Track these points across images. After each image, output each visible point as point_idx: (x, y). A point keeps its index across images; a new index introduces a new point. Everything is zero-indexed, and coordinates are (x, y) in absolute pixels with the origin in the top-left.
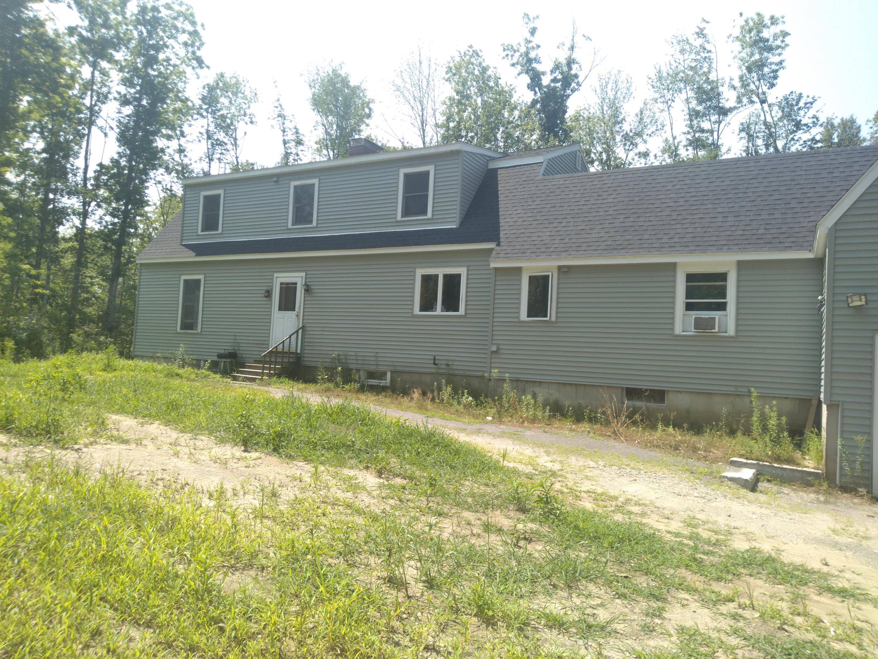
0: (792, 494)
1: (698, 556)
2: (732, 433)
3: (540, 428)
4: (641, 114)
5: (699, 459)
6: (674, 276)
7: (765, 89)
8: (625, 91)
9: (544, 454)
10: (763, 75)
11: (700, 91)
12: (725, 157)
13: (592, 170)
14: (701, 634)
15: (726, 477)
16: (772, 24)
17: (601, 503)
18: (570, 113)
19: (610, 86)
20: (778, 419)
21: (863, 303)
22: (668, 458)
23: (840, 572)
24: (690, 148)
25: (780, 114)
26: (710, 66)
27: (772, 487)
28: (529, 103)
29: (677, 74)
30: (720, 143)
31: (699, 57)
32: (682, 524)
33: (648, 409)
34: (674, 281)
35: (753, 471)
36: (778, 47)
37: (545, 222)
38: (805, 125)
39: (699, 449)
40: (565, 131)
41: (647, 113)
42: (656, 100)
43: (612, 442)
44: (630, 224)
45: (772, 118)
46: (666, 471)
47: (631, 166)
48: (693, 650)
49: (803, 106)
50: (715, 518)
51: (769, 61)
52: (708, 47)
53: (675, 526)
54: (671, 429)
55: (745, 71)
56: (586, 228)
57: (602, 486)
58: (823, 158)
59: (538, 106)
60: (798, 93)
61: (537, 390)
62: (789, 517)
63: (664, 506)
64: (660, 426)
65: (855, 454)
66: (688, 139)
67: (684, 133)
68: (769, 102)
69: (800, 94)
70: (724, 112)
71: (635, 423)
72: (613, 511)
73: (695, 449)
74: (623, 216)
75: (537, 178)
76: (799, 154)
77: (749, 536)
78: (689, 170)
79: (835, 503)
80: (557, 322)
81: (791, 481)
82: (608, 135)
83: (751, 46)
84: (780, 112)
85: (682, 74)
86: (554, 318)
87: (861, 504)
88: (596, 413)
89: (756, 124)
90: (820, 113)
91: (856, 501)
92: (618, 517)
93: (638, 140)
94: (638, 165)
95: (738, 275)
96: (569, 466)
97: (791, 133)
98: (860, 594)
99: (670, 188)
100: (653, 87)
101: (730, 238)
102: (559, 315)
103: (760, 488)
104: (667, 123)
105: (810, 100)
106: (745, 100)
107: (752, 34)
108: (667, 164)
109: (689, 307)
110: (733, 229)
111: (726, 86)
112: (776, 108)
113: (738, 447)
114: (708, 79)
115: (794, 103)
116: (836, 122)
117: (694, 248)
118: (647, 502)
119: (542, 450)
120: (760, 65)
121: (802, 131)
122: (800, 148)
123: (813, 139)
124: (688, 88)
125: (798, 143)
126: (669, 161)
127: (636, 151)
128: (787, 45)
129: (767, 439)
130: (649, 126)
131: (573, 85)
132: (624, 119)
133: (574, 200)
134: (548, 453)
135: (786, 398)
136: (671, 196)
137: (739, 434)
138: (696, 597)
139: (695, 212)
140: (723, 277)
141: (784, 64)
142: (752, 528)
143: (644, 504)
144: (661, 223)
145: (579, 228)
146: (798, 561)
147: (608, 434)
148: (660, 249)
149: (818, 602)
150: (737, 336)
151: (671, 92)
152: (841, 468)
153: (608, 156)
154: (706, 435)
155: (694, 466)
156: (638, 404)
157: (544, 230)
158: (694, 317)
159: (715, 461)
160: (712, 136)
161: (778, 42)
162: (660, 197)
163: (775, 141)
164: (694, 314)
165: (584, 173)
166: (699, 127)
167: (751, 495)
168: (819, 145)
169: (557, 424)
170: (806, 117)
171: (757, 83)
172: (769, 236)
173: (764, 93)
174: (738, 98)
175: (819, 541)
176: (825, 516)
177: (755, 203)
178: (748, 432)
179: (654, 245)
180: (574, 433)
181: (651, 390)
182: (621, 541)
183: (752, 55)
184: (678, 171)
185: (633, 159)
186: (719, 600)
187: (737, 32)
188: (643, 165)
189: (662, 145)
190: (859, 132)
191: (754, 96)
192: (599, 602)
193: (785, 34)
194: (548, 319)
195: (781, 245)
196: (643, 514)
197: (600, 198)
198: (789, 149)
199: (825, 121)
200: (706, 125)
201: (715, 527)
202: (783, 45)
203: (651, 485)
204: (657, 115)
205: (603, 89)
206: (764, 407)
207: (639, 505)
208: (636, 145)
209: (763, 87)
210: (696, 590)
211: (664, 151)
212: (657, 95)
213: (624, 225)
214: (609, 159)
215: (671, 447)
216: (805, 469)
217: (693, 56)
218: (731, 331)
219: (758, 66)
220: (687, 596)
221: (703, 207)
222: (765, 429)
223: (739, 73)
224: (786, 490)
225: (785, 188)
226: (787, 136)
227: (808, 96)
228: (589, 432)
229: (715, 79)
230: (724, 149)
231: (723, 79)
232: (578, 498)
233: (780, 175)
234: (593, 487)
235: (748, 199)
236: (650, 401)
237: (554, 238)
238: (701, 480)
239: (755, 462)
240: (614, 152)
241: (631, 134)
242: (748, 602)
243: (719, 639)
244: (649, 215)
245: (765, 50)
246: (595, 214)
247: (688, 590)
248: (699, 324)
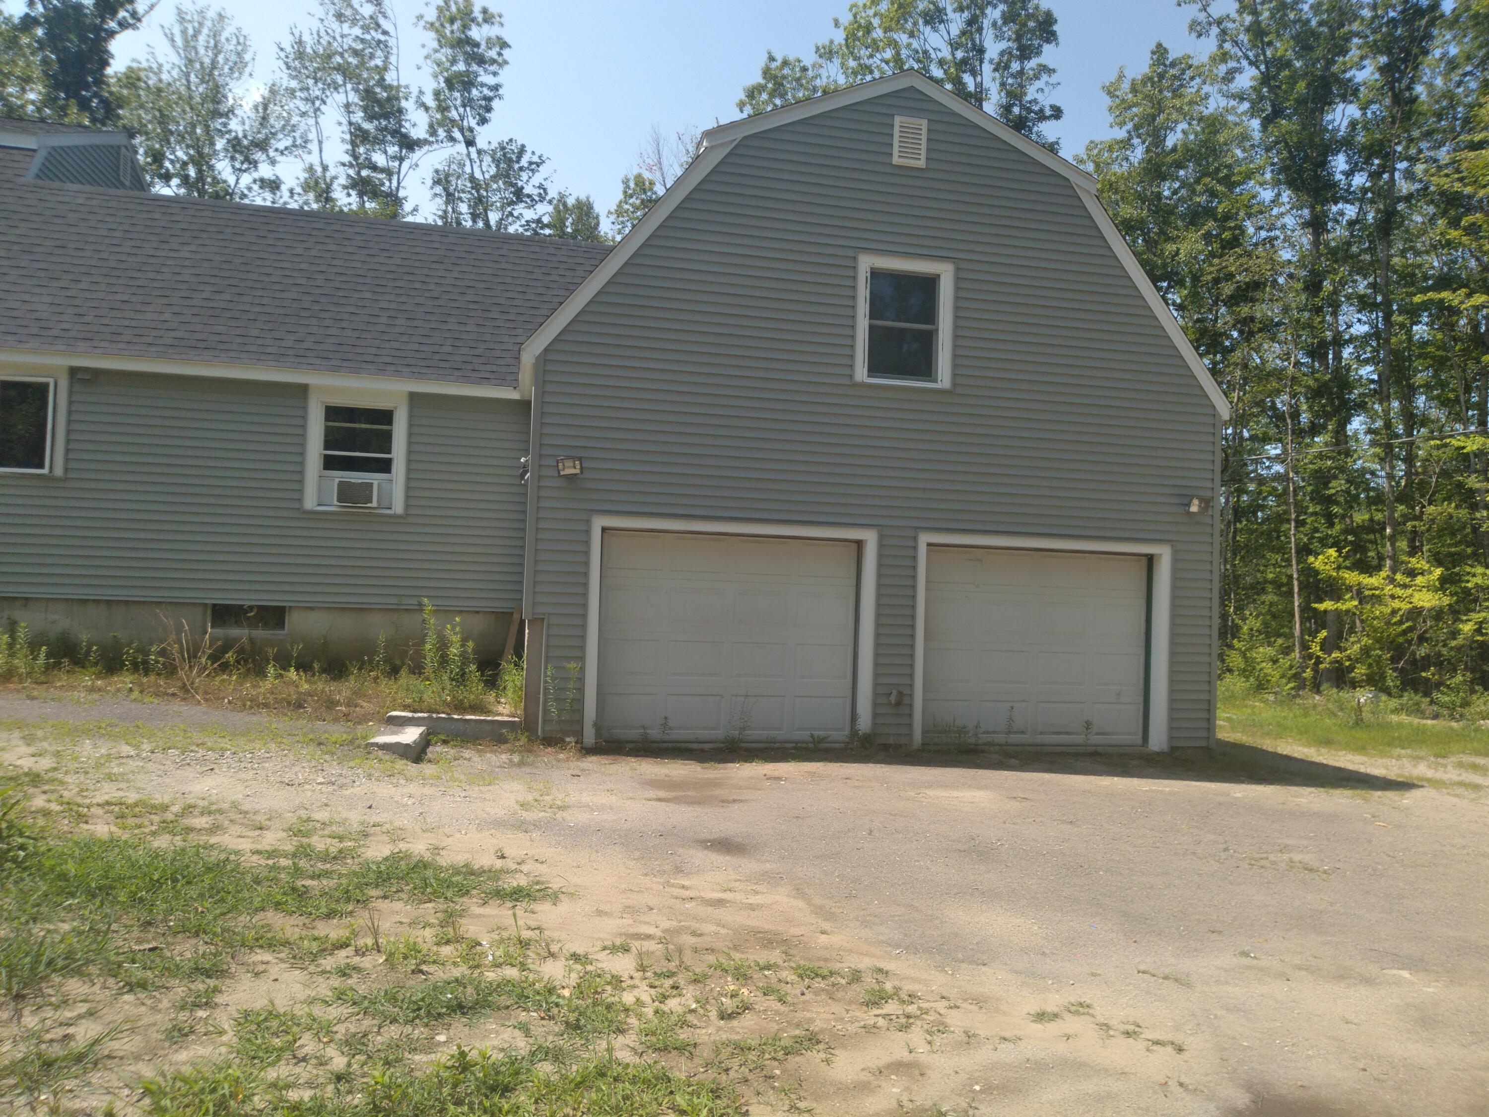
0: (476, 759)
1: (299, 883)
2: (394, 671)
3: (18, 691)
4: (265, 108)
5: (336, 720)
6: (305, 408)
7: (473, 123)
8: (234, 58)
9: (21, 743)
10: (471, 100)
11: (368, 95)
12: (410, 219)
13: (162, 190)
14: (277, 1016)
15: (376, 745)
16: (486, 21)
17: (131, 821)
18: (116, 67)
19: (202, 39)
20: (463, 646)
21: (578, 471)
22: (280, 723)
23: (519, 864)
24: (353, 193)
25: (493, 171)
26: (387, 57)
27: (448, 751)
28: (16, 21)
29: (330, 57)
30: (401, 194)
31: (368, 37)
32: (284, 834)
33: (251, 640)
34: (304, 417)
35: (421, 729)
36: (493, 61)
37: (42, 274)
38: (529, 196)
39: (338, 703)
40: (105, 102)
41: (275, 109)
42: (292, 92)
43: (177, 706)
44: (224, 305)
45: (483, 173)
46: (273, 746)
47: (246, 201)
48: (259, 1046)
49: (526, 165)
50: (345, 814)
51: (479, 79)
52: (385, 24)
53: (271, 839)
54: (292, 674)
55: (443, 85)
56: (134, 299)
57: (138, 790)
58: (538, 249)
59: (40, 32)
60: (519, 143)
61: (18, 614)
62: (464, 794)
63: (257, 807)
64: (271, 670)
65: (565, 689)
66: (349, 176)
67: (344, 165)
68: (479, 146)
69: (523, 146)
70: (409, 144)
71: (225, 667)
72: (154, 834)
73: (331, 704)
74: (209, 288)
75: (22, 180)
76: (517, 237)
77: (395, 835)
78: (334, 227)
79: (532, 764)
80: (66, 479)
81: (477, 739)
82: (199, 131)
83: (452, 47)
84: (493, 166)
85: (338, 59)
86: (59, 471)
87: (568, 760)
88: (147, 653)
89: (458, 178)
90: (548, 182)
91: (561, 756)
92: (162, 842)
93: (259, 156)
94: (259, 202)
95: (411, 416)
96: (76, 759)
97: (509, 204)
98: (538, 891)
99: (299, 251)
100: (288, 68)
101: (399, 353)
102: (71, 465)
103: (429, 755)
104: (312, 136)
105: (535, 159)
106: (441, 133)
107: (455, 27)
108: (312, 211)
109: (330, 463)
110: (404, 339)
111: (412, 100)
112: (487, 159)
113: (402, 694)
114: (383, 79)
115: (514, 157)
116: (571, 201)
117: (339, 363)
118: (225, 806)
119: (17, 734)
120: (465, 82)
121: (522, 205)
122: (521, 230)
123: (539, 221)
124: (349, 86)
125: (518, 223)
126: (315, 206)
127: (256, 175)
128: (506, 62)
129: (445, 677)
130: (280, 136)
131: (122, 14)
132: (231, 111)
133: (108, 241)
134: (29, 740)
135: (478, 612)
136: (302, 266)
137: (403, 672)
138: (282, 955)
139: (342, 301)
140: (386, 416)
141: (501, 92)
142: (404, 821)
143: (221, 812)
144: (282, 311)
145: (119, 297)
146: (460, 859)
147: (171, 691)
148: (280, 358)
149: (480, 916)
150: (407, 515)
151: (320, 85)
152: (546, 711)
153: (200, 171)
154: (352, 677)
155: (325, 732)
156: (234, 632)
157: (37, 290)
158: (337, 480)
159: (363, 719)
160: (390, 180)
161: (493, 54)
162: (283, 265)
163: (486, 211)
164: (339, 476)
165: (136, 193)
166: (368, 159)
167: (412, 768)
168: (547, 232)
169: (62, 679)
170: (530, 184)
171: (461, 110)
172: (459, 358)
173: (471, 130)
174: (431, 126)
175: (499, 824)
176: (516, 786)
177: (439, 302)
178: (417, 669)
179: (269, 350)
180: (96, 696)
181: (260, 608)
182: (155, 886)
183: (454, 62)
184: (316, 225)
185: (250, 189)
186: (324, 950)
187: (431, 15)
188: (268, 204)
189: (303, 176)
190: (598, 224)
191: (456, 130)
192: (84, 1010)
193: (504, 45)
194: (45, 471)
195: (475, 375)
196: (215, 829)
197: (165, 246)
198: (506, 229)
199: (556, 196)
200: (379, 159)
201: (340, 830)
202: (500, 60)
203: (243, 776)
204: (295, 119)
205: (190, 41)
206: (444, 628)
207: (210, 813)
208: (255, 164)
209: (470, 118)
210: (286, 943)
211: (307, 187)
212: (294, 84)
213: (211, 304)
214: (200, 177)
215: (289, 703)
216: (497, 718)
217: (357, 31)
218: (398, 507)
219: (463, 83)
220: (267, 957)
221: (356, 295)
222: (444, 661)
223: (435, 85)
224: (467, 753)
225: (483, 285)
226: (502, 208)
227: (533, 153)
228: (131, 690)
229: (395, 83)
230: (408, 207)
231: (407, 87)
232: (82, 818)
233: (477, 263)
234: (121, 794)
235: (428, 295)
236: (256, 627)
237: (60, 309)
238: (333, 754)
239: (426, 715)
240: (211, 168)
241: (245, 142)
242: (370, 941)
243: (310, 1015)
244: (260, 293)
245: (473, 59)
246: (152, 275)
247: (270, 946)
248: (346, 493)
